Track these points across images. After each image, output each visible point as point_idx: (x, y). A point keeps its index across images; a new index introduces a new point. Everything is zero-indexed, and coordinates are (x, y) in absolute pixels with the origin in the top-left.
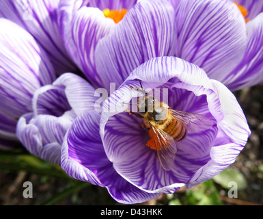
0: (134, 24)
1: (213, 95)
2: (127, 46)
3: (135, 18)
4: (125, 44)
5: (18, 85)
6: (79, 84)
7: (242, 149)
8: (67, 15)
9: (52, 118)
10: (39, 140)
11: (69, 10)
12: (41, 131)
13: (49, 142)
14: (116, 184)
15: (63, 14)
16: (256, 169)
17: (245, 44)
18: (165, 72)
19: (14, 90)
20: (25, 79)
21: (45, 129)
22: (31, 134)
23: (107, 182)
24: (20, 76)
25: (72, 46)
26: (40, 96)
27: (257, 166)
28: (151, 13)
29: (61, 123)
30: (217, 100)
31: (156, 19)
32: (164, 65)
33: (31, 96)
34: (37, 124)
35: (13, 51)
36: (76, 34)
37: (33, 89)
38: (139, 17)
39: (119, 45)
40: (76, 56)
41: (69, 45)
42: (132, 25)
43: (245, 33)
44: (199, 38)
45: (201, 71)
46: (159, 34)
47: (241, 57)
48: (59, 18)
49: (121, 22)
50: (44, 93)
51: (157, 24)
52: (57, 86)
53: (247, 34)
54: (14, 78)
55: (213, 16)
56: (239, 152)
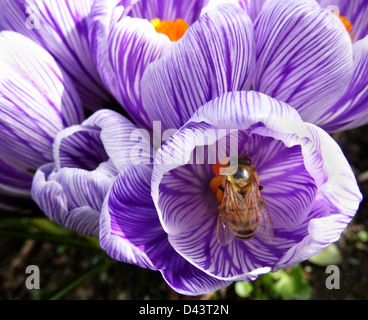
0: (199, 44)
1: (310, 145)
2: (189, 74)
3: (200, 35)
4: (185, 72)
5: (32, 125)
6: (120, 125)
7: (349, 220)
8: (102, 27)
9: (81, 172)
10: (63, 203)
11: (105, 21)
12: (67, 190)
13: (78, 206)
14: (171, 265)
15: (96, 26)
16: (355, 237)
17: (351, 72)
18: (245, 114)
19: (27, 131)
20: (42, 117)
21: (72, 188)
22: (52, 194)
23: (159, 263)
24: (35, 112)
25: (109, 71)
26: (64, 141)
27: (356, 233)
28: (223, 29)
29: (95, 180)
30: (315, 152)
31: (229, 37)
32: (244, 104)
33: (51, 140)
34: (60, 180)
35: (26, 77)
36: (115, 54)
37: (55, 130)
38: (206, 34)
39: (177, 73)
40: (114, 84)
41: (104, 69)
42: (197, 45)
43: (351, 57)
44: (287, 63)
45: (293, 112)
46: (233, 58)
47: (344, 90)
48: (90, 32)
49: (180, 41)
50: (69, 137)
51: (230, 44)
52: (89, 127)
53: (354, 58)
54: (28, 116)
55: (309, 34)
56: (346, 225)
